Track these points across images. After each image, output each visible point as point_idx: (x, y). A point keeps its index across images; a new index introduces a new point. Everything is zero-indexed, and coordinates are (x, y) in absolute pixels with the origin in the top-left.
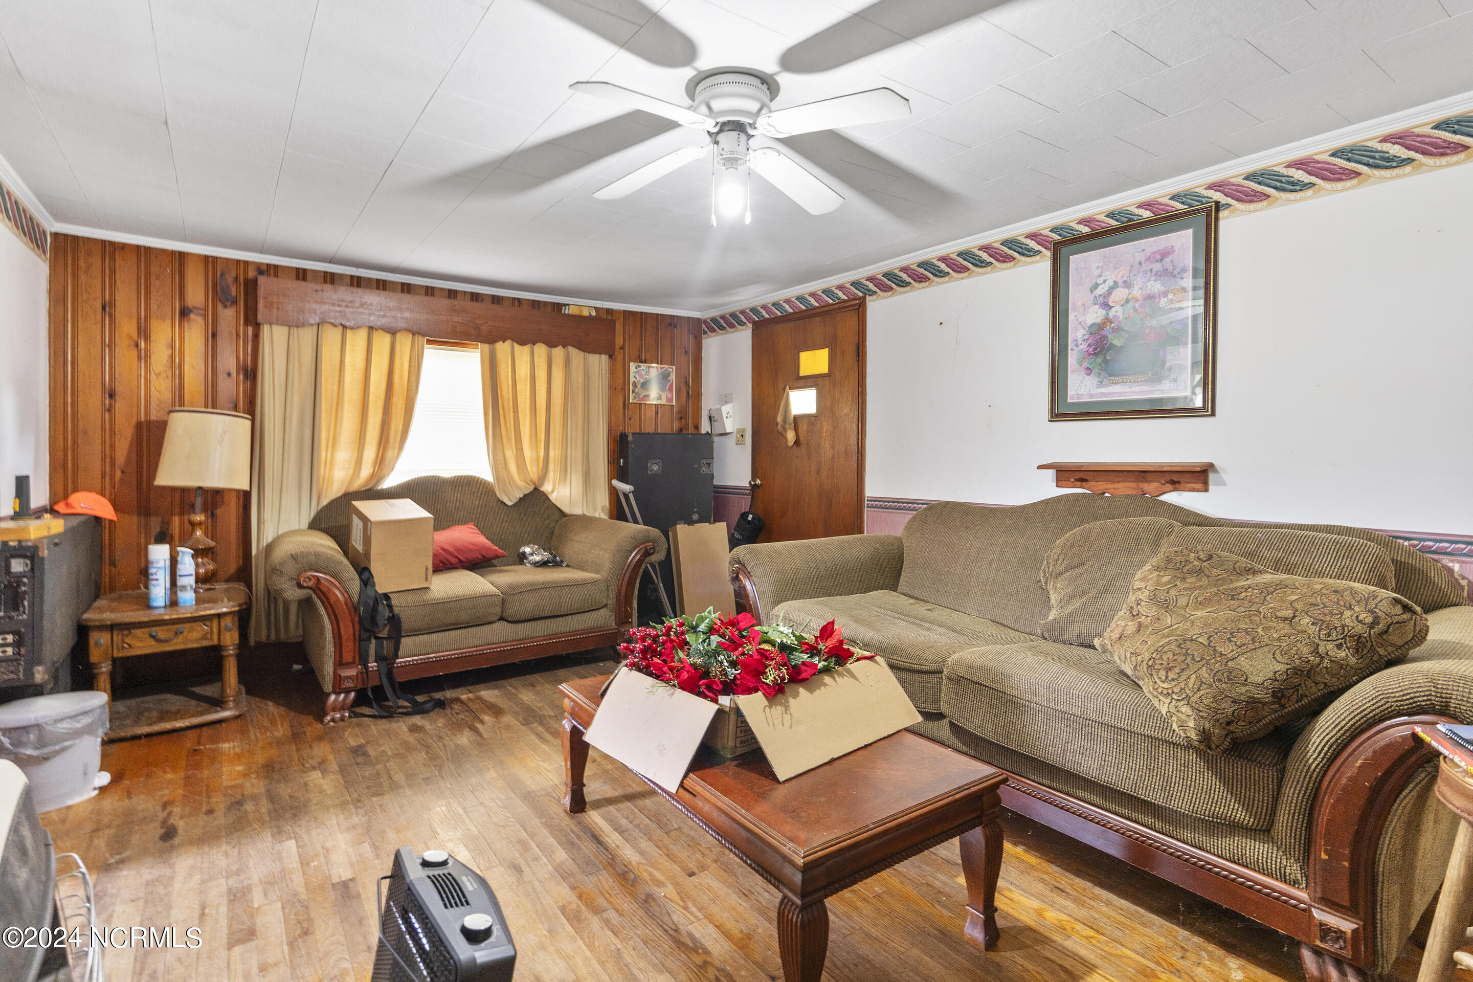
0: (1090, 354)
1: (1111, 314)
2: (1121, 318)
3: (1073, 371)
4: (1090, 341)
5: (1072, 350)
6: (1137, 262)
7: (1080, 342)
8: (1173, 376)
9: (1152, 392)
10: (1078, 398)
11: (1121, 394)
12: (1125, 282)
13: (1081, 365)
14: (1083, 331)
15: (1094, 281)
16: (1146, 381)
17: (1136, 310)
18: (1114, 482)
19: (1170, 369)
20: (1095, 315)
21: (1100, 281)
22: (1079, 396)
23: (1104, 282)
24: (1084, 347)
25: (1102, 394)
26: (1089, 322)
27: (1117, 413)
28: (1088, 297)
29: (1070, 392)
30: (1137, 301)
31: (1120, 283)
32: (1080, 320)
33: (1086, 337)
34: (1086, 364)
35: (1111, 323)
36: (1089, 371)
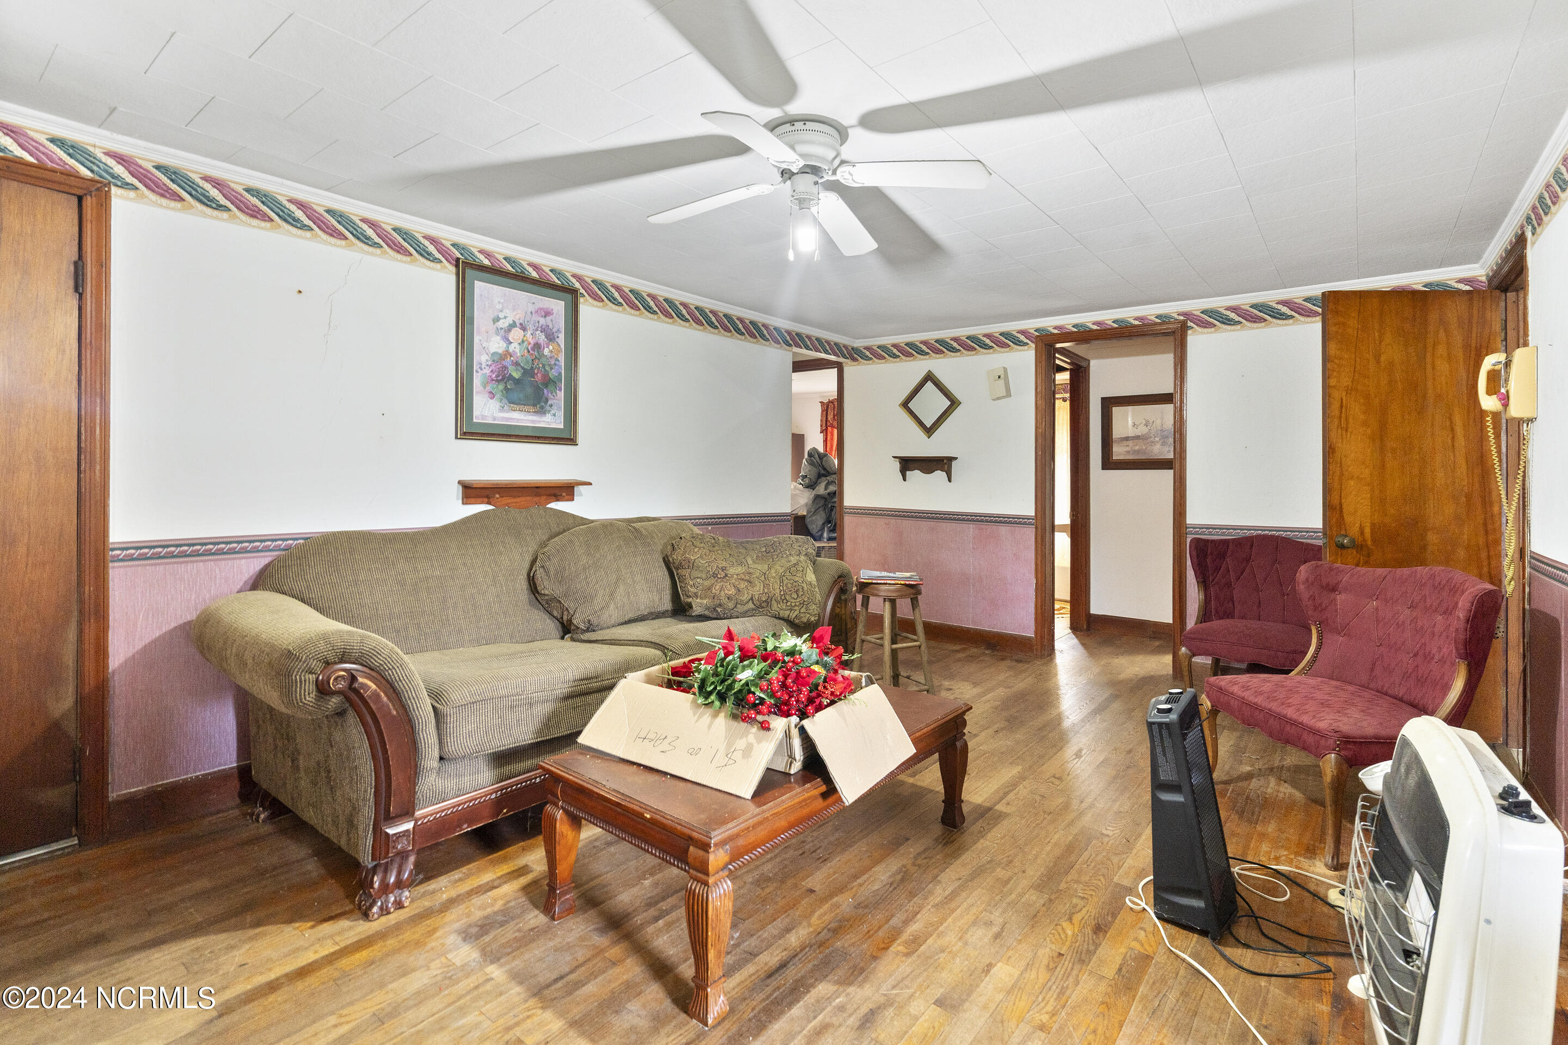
0: (493, 380)
1: (511, 349)
2: (519, 354)
3: (478, 393)
4: (493, 367)
5: (477, 371)
6: (529, 311)
7: (483, 366)
8: (553, 412)
9: (540, 422)
10: (482, 419)
11: (518, 420)
12: (521, 324)
13: (485, 388)
14: (487, 357)
15: (496, 314)
16: (535, 412)
17: (529, 352)
18: (514, 497)
19: (551, 406)
20: (497, 345)
21: (501, 315)
22: (484, 417)
23: (505, 318)
24: (487, 371)
25: (503, 418)
26: (492, 351)
27: (517, 436)
28: (492, 328)
29: (476, 412)
30: (530, 344)
31: (518, 325)
32: (484, 345)
33: (490, 363)
34: (489, 388)
35: (511, 356)
36: (492, 395)
